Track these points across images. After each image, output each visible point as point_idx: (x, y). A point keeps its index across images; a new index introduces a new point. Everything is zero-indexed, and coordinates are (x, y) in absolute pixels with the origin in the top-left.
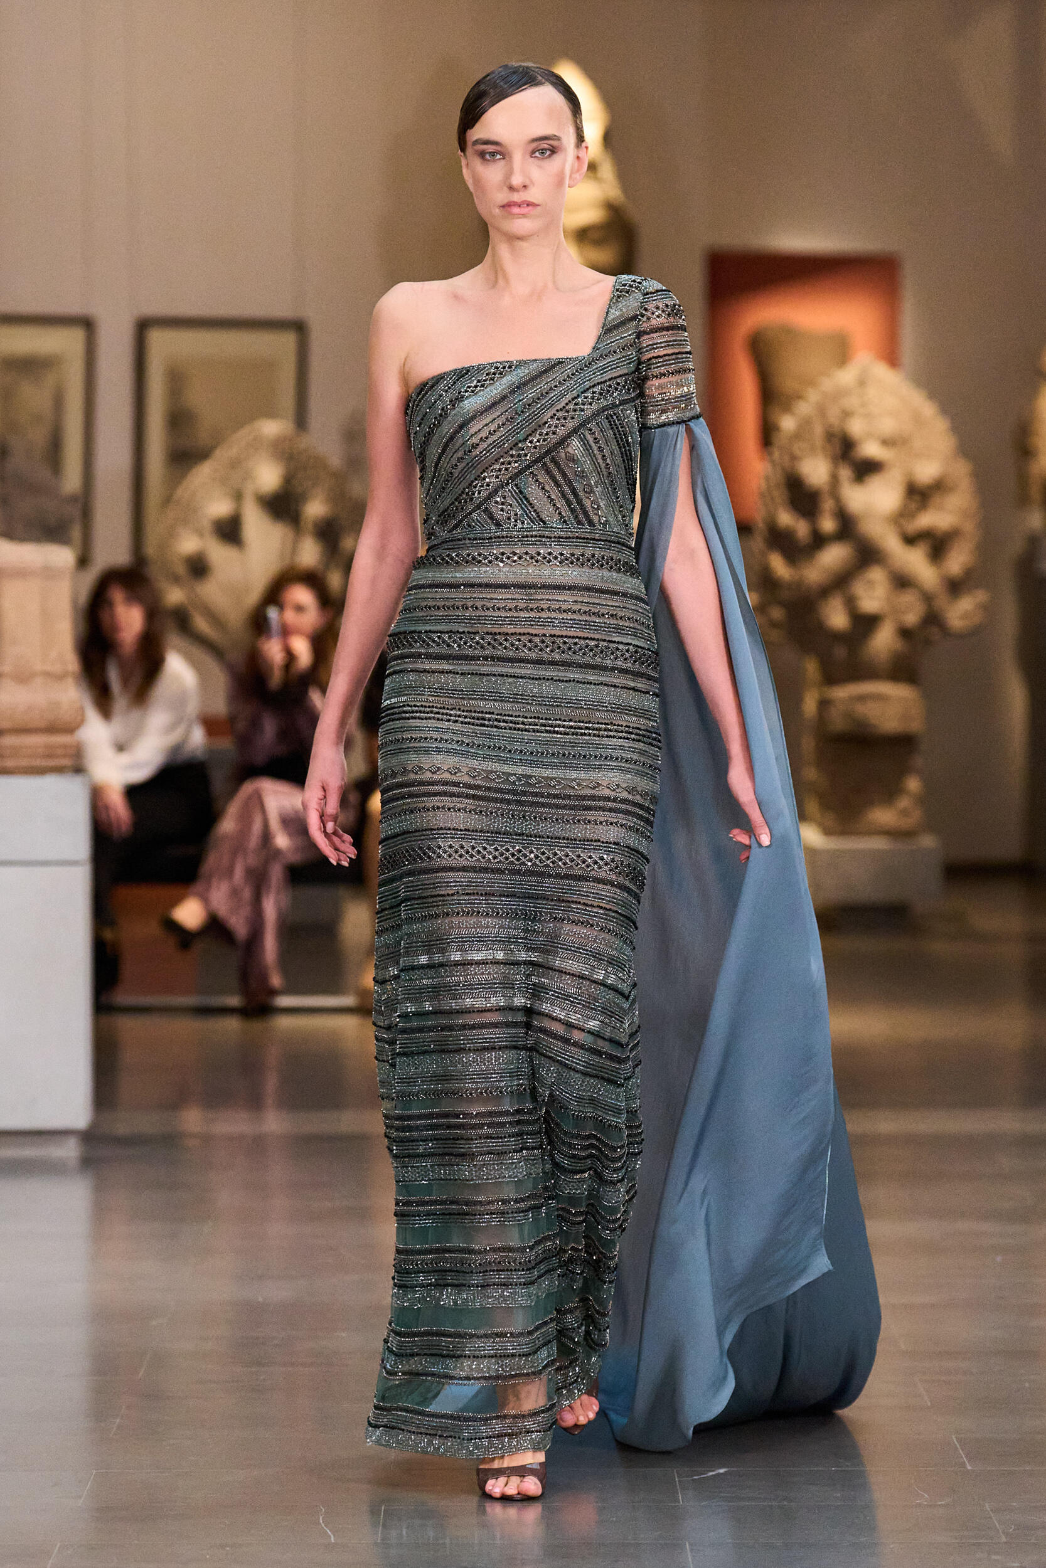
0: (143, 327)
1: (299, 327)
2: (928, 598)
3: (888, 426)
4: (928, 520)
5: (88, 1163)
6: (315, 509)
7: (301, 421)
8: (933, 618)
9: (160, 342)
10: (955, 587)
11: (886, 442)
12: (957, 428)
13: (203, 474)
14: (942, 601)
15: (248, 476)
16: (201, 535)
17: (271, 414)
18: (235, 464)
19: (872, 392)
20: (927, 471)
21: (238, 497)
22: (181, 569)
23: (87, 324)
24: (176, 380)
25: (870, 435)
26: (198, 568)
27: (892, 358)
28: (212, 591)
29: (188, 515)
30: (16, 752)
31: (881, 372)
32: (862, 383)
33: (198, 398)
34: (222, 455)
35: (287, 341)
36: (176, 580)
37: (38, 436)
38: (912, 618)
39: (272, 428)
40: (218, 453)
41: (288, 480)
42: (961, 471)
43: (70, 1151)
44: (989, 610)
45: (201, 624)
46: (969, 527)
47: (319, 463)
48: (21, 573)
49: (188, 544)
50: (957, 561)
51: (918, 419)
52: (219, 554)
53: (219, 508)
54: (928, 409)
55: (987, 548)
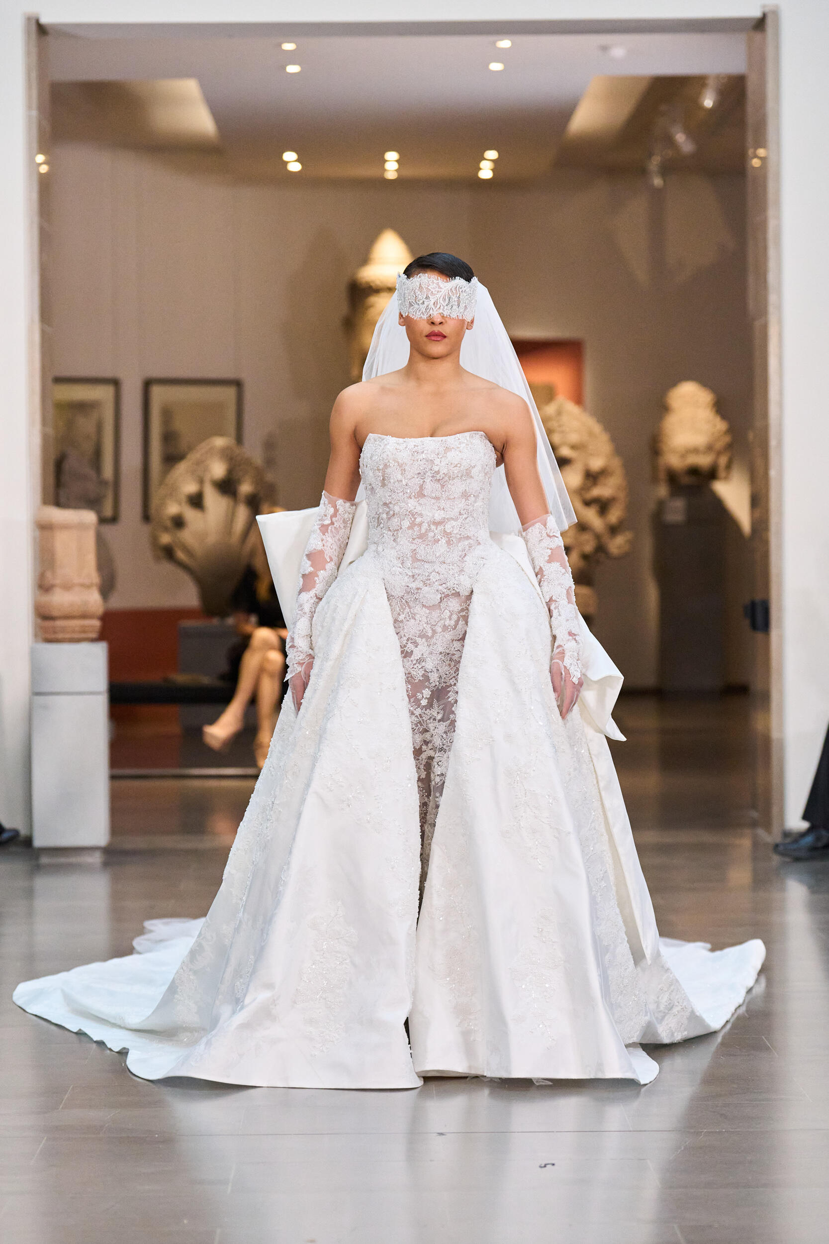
0: (148, 384)
1: (238, 384)
2: (598, 537)
3: (574, 438)
4: (597, 492)
5: (106, 864)
6: (246, 488)
7: (239, 439)
8: (601, 548)
9: (158, 393)
10: (614, 530)
11: (573, 447)
12: (614, 439)
13: (182, 468)
14: (606, 539)
15: (207, 469)
16: (180, 504)
17: (221, 434)
18: (199, 463)
19: (565, 419)
20: (597, 464)
21: (201, 482)
22: (169, 523)
23: (115, 383)
24: (167, 414)
25: (563, 444)
26: (179, 522)
27: (578, 400)
28: (187, 536)
29: (173, 491)
30: (63, 630)
31: (571, 408)
32: (559, 413)
33: (180, 425)
34: (193, 457)
35: (230, 393)
36: (166, 529)
37: (88, 447)
38: (589, 548)
39: (220, 442)
40: (189, 456)
41: (230, 471)
42: (616, 464)
43: (96, 859)
44: (633, 543)
45: (180, 555)
46: (622, 495)
47: (248, 462)
48: (65, 527)
49: (173, 509)
50: (615, 515)
51: (591, 434)
52: (190, 514)
53: (191, 488)
54: (597, 428)
55: (632, 507)
